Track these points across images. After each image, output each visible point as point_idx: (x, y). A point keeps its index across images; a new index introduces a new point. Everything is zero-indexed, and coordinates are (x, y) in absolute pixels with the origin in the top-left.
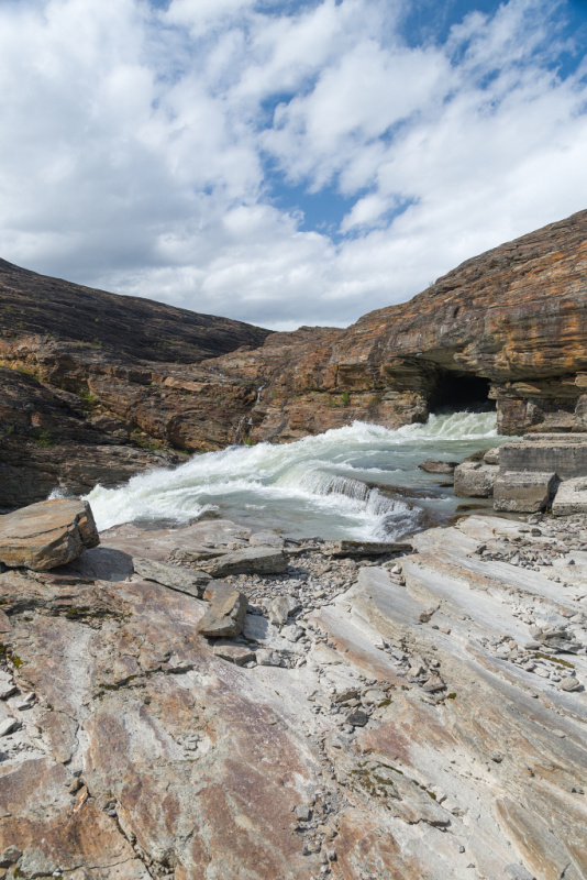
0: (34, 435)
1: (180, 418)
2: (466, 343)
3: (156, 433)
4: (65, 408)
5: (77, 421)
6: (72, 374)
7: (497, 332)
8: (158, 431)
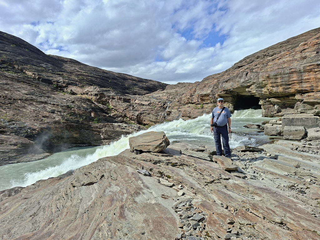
0: (92, 119)
1: (141, 114)
2: (251, 85)
3: (133, 119)
4: (102, 110)
5: (106, 115)
6: (104, 99)
7: (264, 81)
8: (133, 118)
